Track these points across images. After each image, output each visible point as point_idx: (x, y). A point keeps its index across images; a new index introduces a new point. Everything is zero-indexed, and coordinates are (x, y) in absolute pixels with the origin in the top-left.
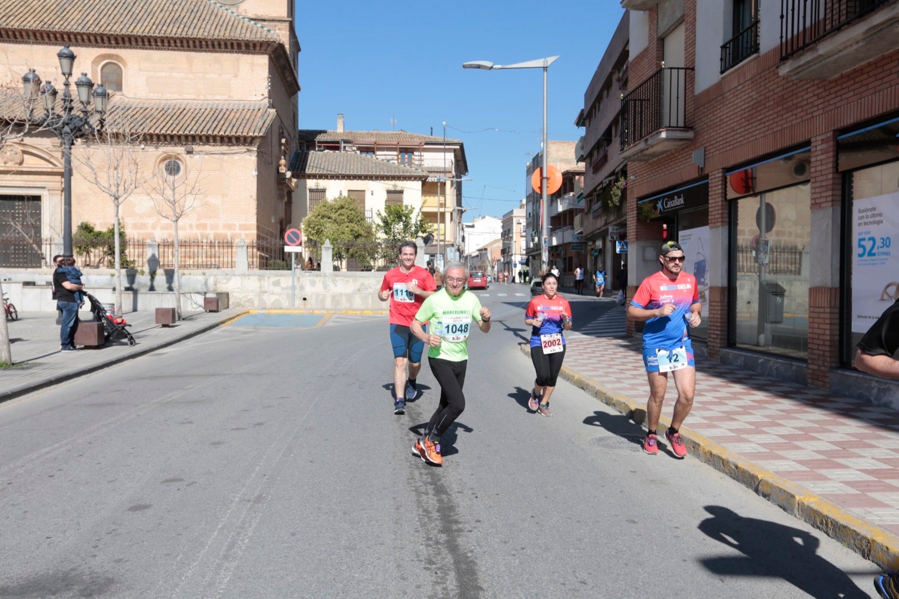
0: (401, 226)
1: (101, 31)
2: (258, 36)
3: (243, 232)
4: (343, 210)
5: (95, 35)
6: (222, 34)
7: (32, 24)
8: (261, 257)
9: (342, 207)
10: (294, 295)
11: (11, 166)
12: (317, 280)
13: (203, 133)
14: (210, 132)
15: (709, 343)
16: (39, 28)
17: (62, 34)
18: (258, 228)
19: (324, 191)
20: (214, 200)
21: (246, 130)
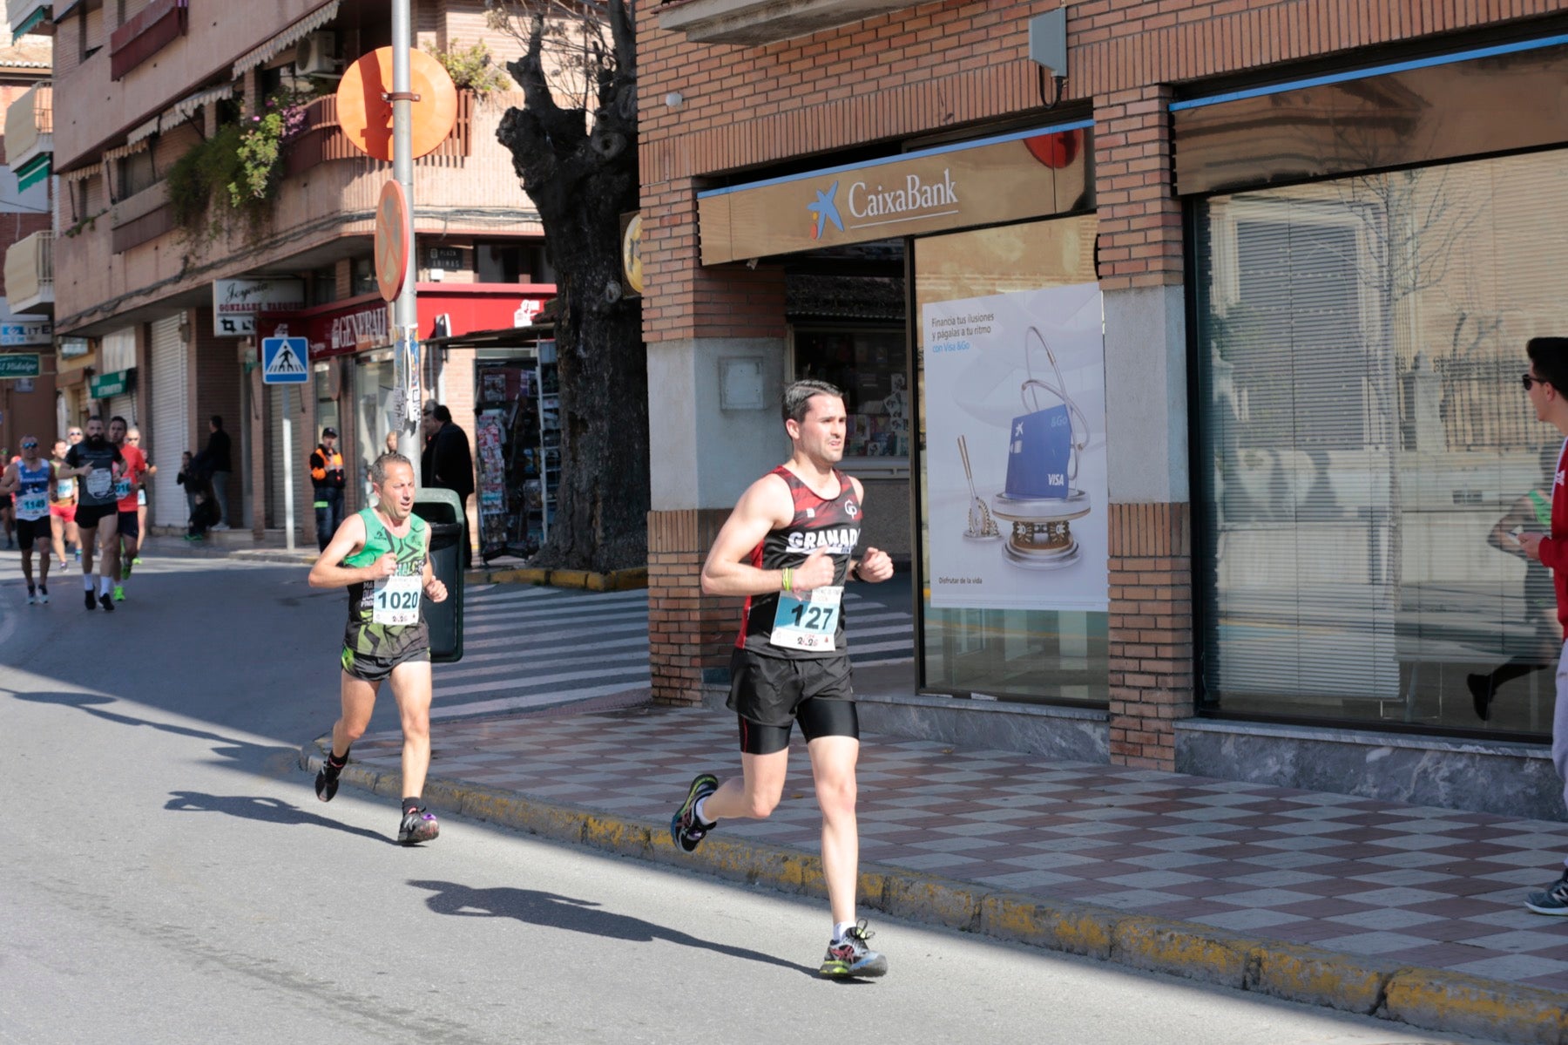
15: (1115, 708)
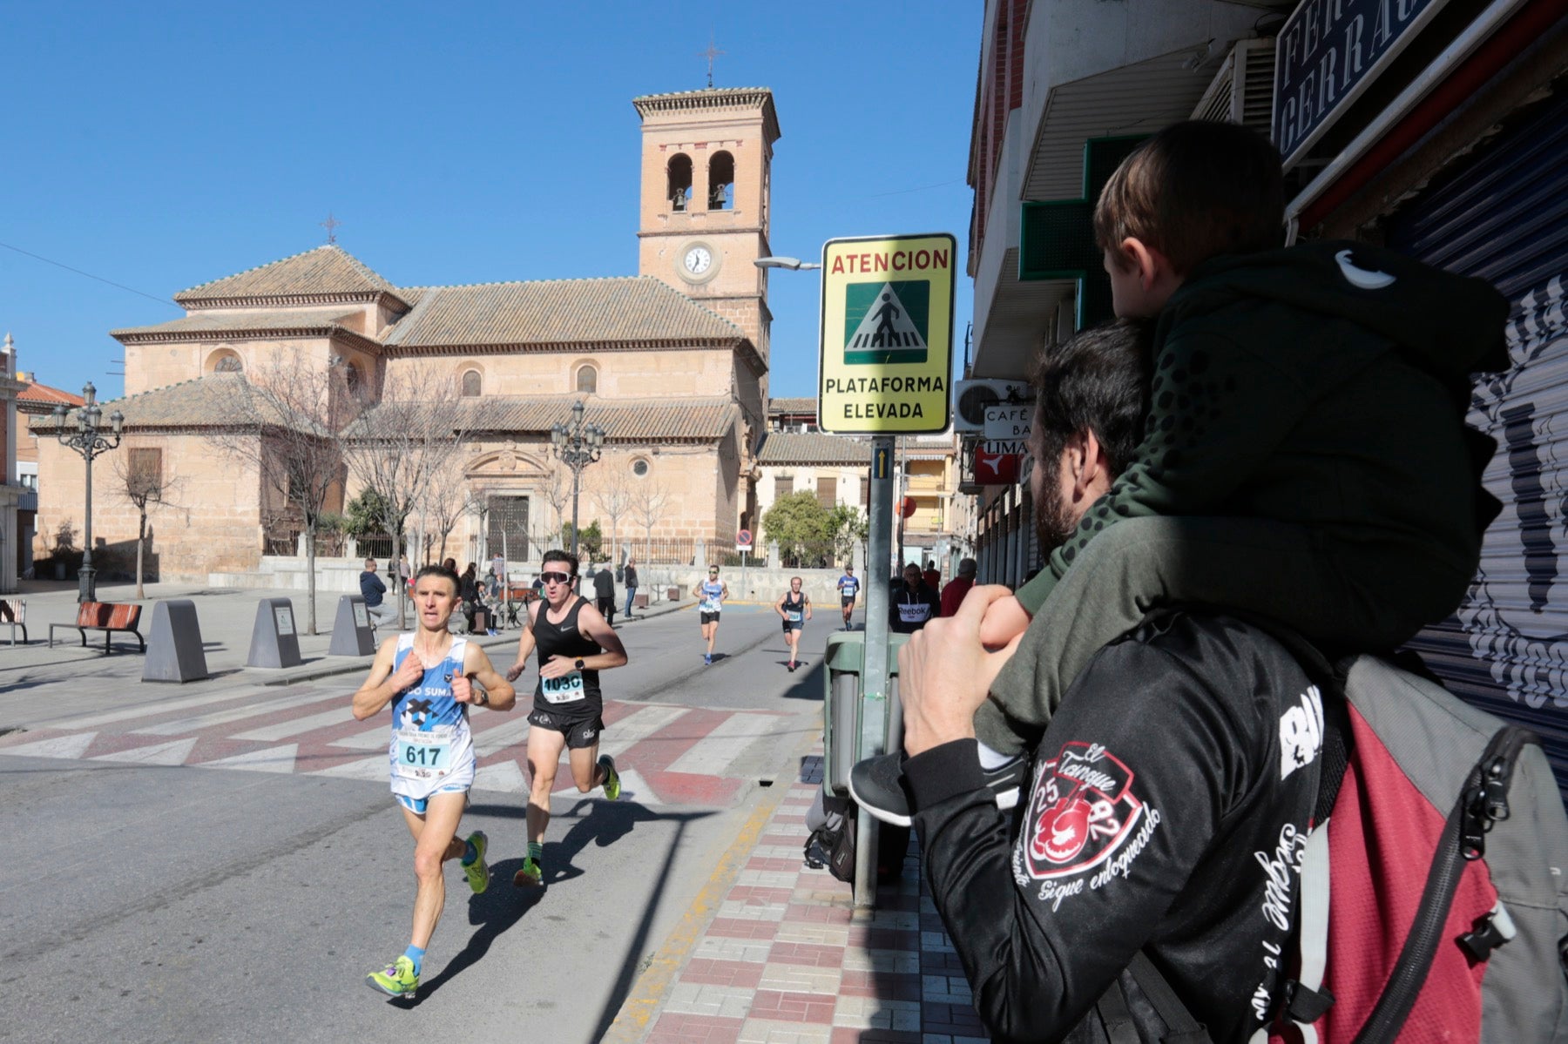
0: (847, 526)
1: (580, 339)
2: (723, 333)
3: (703, 529)
4: (802, 506)
5: (575, 344)
6: (688, 333)
7: (523, 338)
8: (719, 553)
9: (802, 502)
10: (743, 588)
11: (507, 471)
12: (763, 575)
13: (670, 435)
14: (675, 435)
16: (528, 341)
17: (547, 345)
18: (717, 523)
19: (791, 479)
20: (677, 498)
21: (708, 432)
